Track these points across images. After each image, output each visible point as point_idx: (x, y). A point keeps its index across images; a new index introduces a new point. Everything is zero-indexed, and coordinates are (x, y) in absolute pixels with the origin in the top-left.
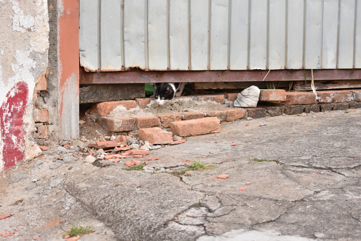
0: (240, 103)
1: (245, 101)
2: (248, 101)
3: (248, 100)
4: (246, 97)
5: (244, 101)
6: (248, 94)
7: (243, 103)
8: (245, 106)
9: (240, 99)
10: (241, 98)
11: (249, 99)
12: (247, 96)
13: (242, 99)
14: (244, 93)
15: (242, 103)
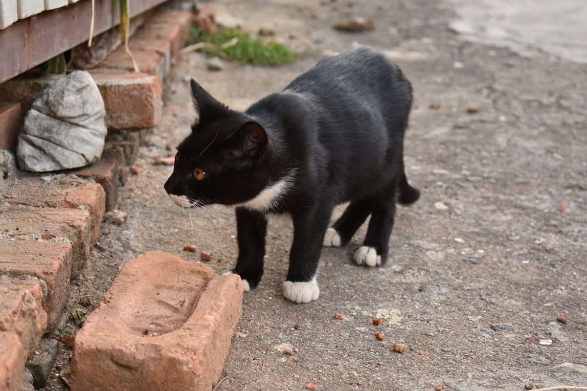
0: (52, 152)
1: (70, 142)
2: (83, 141)
3: (83, 135)
4: (77, 125)
5: (65, 142)
6: (81, 113)
7: (67, 153)
8: (75, 166)
9: (46, 135)
10: (48, 130)
11: (85, 131)
12: (76, 121)
13: (56, 137)
14: (64, 108)
15: (63, 154)
